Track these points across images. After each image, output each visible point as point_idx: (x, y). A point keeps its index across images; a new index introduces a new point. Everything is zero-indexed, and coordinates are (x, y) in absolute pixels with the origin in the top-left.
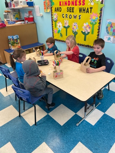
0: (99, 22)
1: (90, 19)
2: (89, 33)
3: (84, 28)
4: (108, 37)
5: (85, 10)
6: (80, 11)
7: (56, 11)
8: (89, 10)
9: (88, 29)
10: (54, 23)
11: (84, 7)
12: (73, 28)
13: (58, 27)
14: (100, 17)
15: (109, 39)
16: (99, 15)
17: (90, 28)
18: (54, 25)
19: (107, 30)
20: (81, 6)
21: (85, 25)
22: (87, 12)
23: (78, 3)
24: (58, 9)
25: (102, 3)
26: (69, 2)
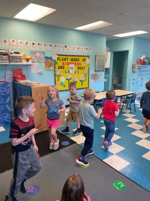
1: (84, 73)
2: (84, 80)
3: (81, 78)
4: (92, 81)
5: (81, 68)
6: (78, 68)
7: (59, 68)
10: (57, 78)
11: (80, 66)
12: (74, 79)
13: (61, 80)
17: (84, 77)
18: (57, 80)
20: (79, 66)
21: (82, 76)
23: (77, 64)
24: (61, 67)
25: (89, 65)
26: (71, 63)
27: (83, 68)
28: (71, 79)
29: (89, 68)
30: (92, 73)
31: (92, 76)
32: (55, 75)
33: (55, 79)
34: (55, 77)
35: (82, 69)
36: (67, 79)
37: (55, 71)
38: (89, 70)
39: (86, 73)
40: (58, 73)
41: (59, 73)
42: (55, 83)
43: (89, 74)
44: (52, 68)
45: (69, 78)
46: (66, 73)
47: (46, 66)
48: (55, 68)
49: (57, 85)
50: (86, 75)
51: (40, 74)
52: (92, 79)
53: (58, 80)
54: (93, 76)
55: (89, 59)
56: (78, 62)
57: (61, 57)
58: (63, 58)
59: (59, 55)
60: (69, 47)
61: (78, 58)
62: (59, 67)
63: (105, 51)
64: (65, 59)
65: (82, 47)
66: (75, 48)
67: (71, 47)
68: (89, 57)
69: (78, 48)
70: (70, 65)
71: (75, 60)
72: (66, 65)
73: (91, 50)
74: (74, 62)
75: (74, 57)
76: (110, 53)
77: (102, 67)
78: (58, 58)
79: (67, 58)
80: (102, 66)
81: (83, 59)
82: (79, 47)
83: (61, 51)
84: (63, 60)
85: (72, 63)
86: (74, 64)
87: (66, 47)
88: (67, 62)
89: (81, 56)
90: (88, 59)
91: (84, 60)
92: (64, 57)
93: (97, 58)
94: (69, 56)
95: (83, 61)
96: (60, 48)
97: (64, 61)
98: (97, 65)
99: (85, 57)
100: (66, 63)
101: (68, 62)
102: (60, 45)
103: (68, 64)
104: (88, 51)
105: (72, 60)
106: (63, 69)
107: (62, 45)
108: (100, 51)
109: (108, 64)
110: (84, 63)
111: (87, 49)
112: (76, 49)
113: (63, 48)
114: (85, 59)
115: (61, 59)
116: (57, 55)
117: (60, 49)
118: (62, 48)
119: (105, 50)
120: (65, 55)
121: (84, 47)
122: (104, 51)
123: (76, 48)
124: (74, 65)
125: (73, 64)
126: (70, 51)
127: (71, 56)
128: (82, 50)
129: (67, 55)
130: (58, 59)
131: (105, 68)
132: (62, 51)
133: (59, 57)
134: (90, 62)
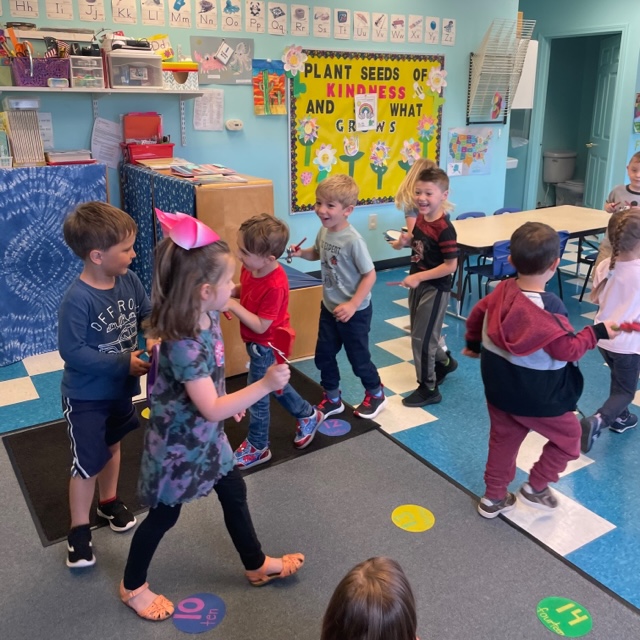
0: (436, 134)
1: (419, 129)
3: (405, 154)
4: (454, 165)
5: (405, 110)
6: (394, 111)
7: (312, 111)
9: (414, 153)
10: (300, 150)
11: (401, 101)
12: (374, 158)
13: (317, 161)
14: (439, 124)
15: (456, 168)
16: (437, 121)
17: (418, 150)
18: (300, 159)
19: (451, 151)
20: (396, 101)
21: (407, 144)
22: (410, 114)
23: (387, 93)
24: (320, 106)
25: (441, 95)
26: (361, 87)
27: (416, 109)
28: (360, 155)
29: (440, 110)
30: (453, 132)
31: (451, 145)
32: (294, 141)
33: (294, 156)
34: (294, 147)
35: (412, 113)
36: (344, 158)
37: (293, 124)
38: (440, 118)
39: (428, 133)
40: (305, 130)
41: (309, 132)
42: (294, 171)
43: (439, 137)
44: (282, 110)
45: (352, 153)
46: (341, 130)
47: (257, 101)
48: (293, 109)
49: (302, 181)
50: (426, 142)
51: (233, 133)
52: (453, 156)
53: (307, 162)
54: (458, 142)
55: (442, 68)
56: (391, 83)
57: (321, 64)
58: (328, 68)
59: (312, 53)
60: (356, 17)
61: (391, 64)
62: (311, 103)
63: (514, 36)
64: (338, 72)
65: (413, 19)
66: (380, 25)
67: (363, 18)
68: (441, 60)
69: (395, 23)
70: (357, 96)
71: (379, 74)
72: (340, 95)
73: (453, 29)
74: (378, 83)
75: (377, 63)
76: (534, 44)
77: (499, 104)
78: (307, 65)
79: (348, 68)
80: (501, 100)
81: (417, 70)
82: (401, 17)
83: (322, 35)
84: (328, 74)
85: (367, 89)
86: (375, 92)
87: (342, 17)
88: (344, 81)
89: (409, 57)
90: (438, 71)
91: (419, 75)
92: (333, 62)
93: (479, 65)
94: (357, 56)
95: (416, 79)
96: (319, 21)
97: (332, 81)
98: (478, 98)
99: (424, 62)
100: (340, 86)
101: (350, 82)
102: (317, 10)
103: (350, 91)
104: (437, 36)
105: (367, 74)
106: (328, 112)
107: (326, 11)
108: (493, 35)
109: (527, 91)
110: (420, 89)
111: (433, 26)
112: (386, 25)
113: (329, 21)
114: (425, 70)
115: (321, 71)
116: (304, 51)
117: (316, 29)
118: (327, 25)
119: (515, 30)
120: (339, 55)
121: (419, 18)
122: (509, 36)
123: (385, 23)
124: (376, 95)
125: (372, 91)
126: (362, 38)
127: (363, 56)
128: (414, 29)
129: (346, 55)
130: (307, 72)
131: (513, 111)
132: (326, 35)
133: (313, 61)
134: (445, 85)
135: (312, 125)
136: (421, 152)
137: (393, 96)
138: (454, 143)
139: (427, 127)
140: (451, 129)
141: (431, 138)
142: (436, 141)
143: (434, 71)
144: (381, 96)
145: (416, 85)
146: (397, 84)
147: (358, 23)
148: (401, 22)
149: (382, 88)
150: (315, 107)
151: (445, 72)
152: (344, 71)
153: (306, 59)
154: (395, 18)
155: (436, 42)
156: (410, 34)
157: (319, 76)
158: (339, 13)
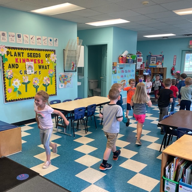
0: (55, 75)
1: (49, 73)
2: (49, 84)
3: (45, 81)
4: (61, 85)
6: (40, 67)
7: (10, 67)
8: (47, 67)
9: (48, 81)
10: (7, 81)
11: (42, 64)
12: (34, 83)
13: (13, 84)
14: (55, 72)
15: (62, 86)
17: (49, 80)
19: (60, 80)
21: (45, 78)
22: (45, 68)
23: (37, 61)
25: (55, 62)
26: (27, 59)
28: (29, 82)
29: (55, 67)
30: (60, 74)
31: (60, 78)
32: (4, 78)
33: (4, 83)
34: (4, 80)
36: (23, 83)
37: (4, 72)
38: (55, 70)
40: (8, 74)
41: (10, 75)
42: (5, 88)
45: (26, 82)
46: (22, 74)
48: (3, 67)
49: (8, 92)
50: (51, 77)
52: (61, 82)
53: (10, 85)
54: (62, 77)
55: (55, 54)
56: (38, 58)
57: (13, 52)
58: (15, 53)
59: (9, 48)
60: (24, 36)
61: (38, 52)
62: (10, 65)
64: (19, 54)
65: (44, 38)
67: (27, 37)
68: (54, 51)
69: (38, 39)
70: (26, 63)
71: (34, 55)
72: (20, 62)
73: (57, 41)
74: (34, 58)
75: (33, 52)
76: (83, 47)
77: (73, 65)
78: (7, 52)
79: (23, 53)
80: (74, 64)
81: (46, 54)
82: (40, 37)
83: (12, 42)
84: (15, 55)
85: (30, 60)
86: (33, 61)
87: (19, 36)
88: (21, 58)
89: (43, 50)
90: (54, 55)
91: (48, 56)
92: (17, 51)
93: (67, 53)
94: (25, 49)
96: (11, 37)
97: (17, 57)
98: (67, 64)
99: (49, 52)
101: (24, 58)
102: (10, 33)
103: (24, 61)
104: (52, 44)
105: (29, 55)
106: (16, 68)
107: (13, 34)
108: (70, 44)
109: (82, 62)
110: (48, 60)
111: (51, 40)
112: (35, 39)
113: (15, 37)
114: (49, 54)
115: (13, 54)
116: (6, 47)
117: (10, 40)
119: (77, 42)
120: (19, 49)
121: (46, 37)
122: (75, 44)
123: (34, 39)
126: (27, 43)
127: (27, 49)
128: (44, 41)
129: (22, 49)
130: (7, 54)
131: (78, 67)
132: (14, 42)
133: (10, 50)
134: (56, 59)
135: (11, 72)
136: (50, 81)
137: (39, 63)
138: (61, 78)
139: (51, 73)
140: (59, 73)
141: (53, 76)
142: (55, 77)
143: (52, 55)
144: (35, 63)
145: (47, 59)
146: (40, 59)
147: (25, 38)
148: (40, 39)
149: (35, 60)
150: (12, 66)
151: (56, 55)
152: (21, 54)
153: (7, 50)
154: (38, 37)
155: (52, 45)
156: (43, 43)
157: (12, 56)
158: (18, 35)
